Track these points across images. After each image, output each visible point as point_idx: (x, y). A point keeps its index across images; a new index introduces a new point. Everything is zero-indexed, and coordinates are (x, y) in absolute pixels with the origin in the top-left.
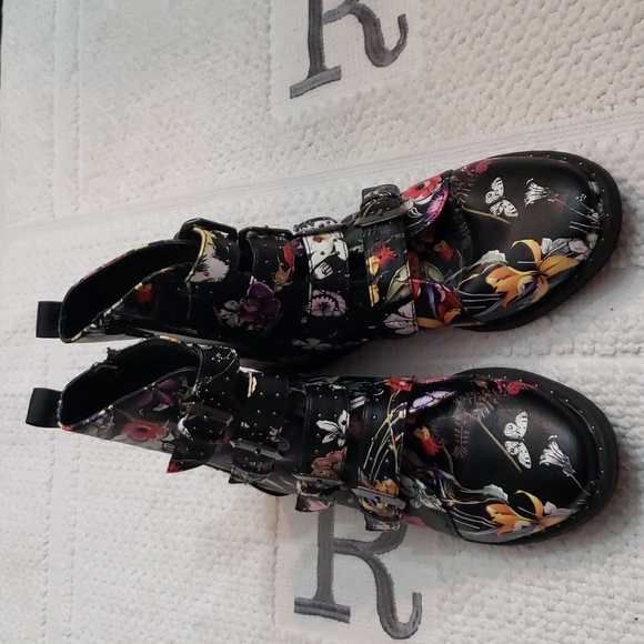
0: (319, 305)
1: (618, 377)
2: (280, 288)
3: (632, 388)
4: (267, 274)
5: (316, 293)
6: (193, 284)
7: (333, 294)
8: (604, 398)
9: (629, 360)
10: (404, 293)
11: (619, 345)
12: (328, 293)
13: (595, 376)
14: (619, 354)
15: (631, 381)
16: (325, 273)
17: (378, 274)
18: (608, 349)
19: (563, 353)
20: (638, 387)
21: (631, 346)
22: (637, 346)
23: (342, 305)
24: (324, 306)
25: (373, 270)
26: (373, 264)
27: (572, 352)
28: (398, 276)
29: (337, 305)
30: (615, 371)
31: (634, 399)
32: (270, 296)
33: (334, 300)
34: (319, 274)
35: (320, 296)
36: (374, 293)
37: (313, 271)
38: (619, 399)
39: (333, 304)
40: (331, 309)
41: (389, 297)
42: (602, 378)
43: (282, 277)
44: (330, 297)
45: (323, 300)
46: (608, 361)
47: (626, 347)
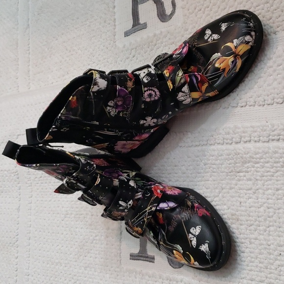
0: (148, 95)
1: (270, 151)
2: (130, 89)
3: (277, 155)
4: (123, 83)
5: (146, 89)
6: (93, 92)
7: (153, 88)
8: (265, 160)
9: (275, 144)
10: (182, 81)
11: (270, 137)
12: (151, 88)
13: (260, 151)
14: (270, 141)
15: (276, 152)
16: (147, 80)
17: (169, 76)
18: (266, 139)
19: (246, 142)
20: (279, 154)
21: (276, 137)
22: (278, 137)
23: (158, 93)
24: (150, 95)
25: (167, 75)
26: (166, 73)
27: (250, 141)
28: (178, 75)
29: (156, 94)
30: (269, 148)
31: (277, 160)
32: (127, 94)
33: (154, 91)
34: (145, 80)
35: (147, 90)
36: (170, 84)
37: (142, 80)
38: (271, 160)
39: (153, 93)
40: (154, 96)
41: (177, 84)
42: (263, 152)
43: (130, 84)
44: (152, 90)
45: (149, 92)
46: (266, 144)
47: (273, 138)
